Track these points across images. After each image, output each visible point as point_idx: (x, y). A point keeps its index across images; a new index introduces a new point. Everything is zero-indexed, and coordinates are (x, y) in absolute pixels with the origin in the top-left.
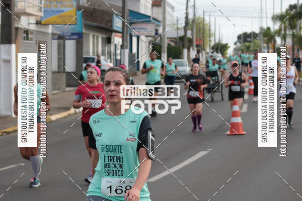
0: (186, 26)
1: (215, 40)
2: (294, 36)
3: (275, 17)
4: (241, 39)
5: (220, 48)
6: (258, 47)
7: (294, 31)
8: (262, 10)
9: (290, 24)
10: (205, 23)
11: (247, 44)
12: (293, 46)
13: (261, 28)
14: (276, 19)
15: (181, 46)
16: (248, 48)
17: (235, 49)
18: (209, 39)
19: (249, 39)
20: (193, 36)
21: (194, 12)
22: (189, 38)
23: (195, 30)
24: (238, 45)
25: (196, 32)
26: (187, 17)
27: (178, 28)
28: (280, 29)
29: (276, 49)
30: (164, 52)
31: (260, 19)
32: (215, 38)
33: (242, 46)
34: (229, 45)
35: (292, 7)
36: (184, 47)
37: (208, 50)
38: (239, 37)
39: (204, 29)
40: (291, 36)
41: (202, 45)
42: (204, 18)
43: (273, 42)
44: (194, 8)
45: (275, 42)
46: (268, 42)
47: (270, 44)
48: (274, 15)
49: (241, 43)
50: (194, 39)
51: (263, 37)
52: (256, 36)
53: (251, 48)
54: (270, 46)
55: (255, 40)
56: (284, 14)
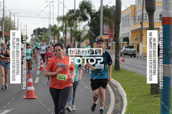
2: (71, 31)
3: (59, 18)
4: (36, 32)
6: (47, 38)
7: (72, 28)
8: (50, 13)
9: (69, 23)
10: (11, 21)
11: (40, 36)
12: (71, 38)
13: (50, 25)
14: (60, 20)
16: (41, 38)
17: (32, 39)
19: (41, 33)
20: (2, 30)
21: (3, 13)
22: (0, 31)
23: (4, 25)
24: (34, 36)
25: (5, 27)
28: (63, 26)
29: (60, 40)
31: (49, 19)
33: (36, 37)
35: (71, 12)
38: (35, 31)
39: (10, 25)
40: (70, 31)
42: (10, 17)
43: (57, 35)
44: (4, 10)
45: (59, 35)
46: (54, 35)
47: (56, 36)
48: (58, 17)
49: (36, 35)
50: (4, 32)
51: (51, 31)
52: (46, 31)
53: (43, 39)
54: (56, 38)
55: (45, 33)
56: (66, 16)
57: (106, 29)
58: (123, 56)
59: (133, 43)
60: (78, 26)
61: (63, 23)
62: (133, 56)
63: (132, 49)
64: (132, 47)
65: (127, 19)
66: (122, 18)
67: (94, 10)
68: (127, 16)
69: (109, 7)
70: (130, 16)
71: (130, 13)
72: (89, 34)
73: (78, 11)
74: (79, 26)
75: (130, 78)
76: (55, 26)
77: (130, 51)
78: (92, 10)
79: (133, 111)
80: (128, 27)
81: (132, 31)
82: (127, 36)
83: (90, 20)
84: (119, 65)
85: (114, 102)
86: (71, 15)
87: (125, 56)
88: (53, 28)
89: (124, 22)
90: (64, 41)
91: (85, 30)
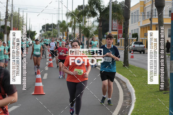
0: (6, 18)
1: (27, 29)
4: (45, 28)
5: (30, 34)
6: (56, 34)
7: (81, 24)
10: (20, 16)
11: (49, 32)
13: (59, 21)
14: (69, 15)
15: (3, 32)
16: (49, 34)
17: (40, 35)
19: (50, 29)
20: (11, 26)
21: (12, 9)
22: (9, 27)
23: (12, 21)
24: (43, 32)
25: (13, 23)
26: (7, 12)
29: (68, 36)
31: (58, 14)
32: (27, 27)
33: (45, 33)
34: (36, 32)
35: (80, 7)
36: (4, 33)
38: (43, 27)
39: (19, 21)
40: (79, 27)
42: (19, 13)
43: (66, 31)
44: (12, 6)
45: (68, 31)
46: (62, 31)
47: (64, 32)
48: (67, 13)
49: (44, 31)
50: (12, 28)
51: (60, 27)
52: (55, 26)
53: (52, 35)
54: (64, 34)
55: (54, 29)
56: (75, 12)
57: (115, 25)
58: (132, 52)
59: (143, 40)
60: (86, 22)
61: (72, 19)
62: (142, 52)
63: (141, 46)
64: (141, 43)
65: (136, 15)
66: (131, 14)
67: (103, 6)
68: (136, 12)
69: (118, 3)
70: (139, 12)
71: (139, 9)
72: (98, 30)
73: (87, 7)
74: (88, 22)
75: (139, 75)
76: (64, 22)
77: (139, 47)
78: (101, 6)
79: (141, 108)
80: (137, 23)
81: (141, 27)
82: (136, 32)
83: (98, 16)
84: (128, 62)
85: (123, 99)
86: (80, 11)
87: (134, 52)
88: (62, 24)
89: (134, 18)
90: (73, 37)
91: (93, 26)
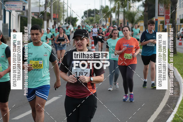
0: (46, 4)
1: (67, 15)
4: (86, 14)
5: (71, 20)
7: (125, 9)
9: (122, 4)
10: (60, 2)
11: (91, 18)
12: (124, 20)
13: (102, 7)
15: (42, 19)
16: (92, 21)
17: (82, 22)
18: (63, 14)
19: (92, 15)
20: (51, 12)
22: (49, 13)
24: (85, 18)
25: (54, 9)
27: (40, 6)
28: (115, 8)
29: (112, 22)
30: (29, 23)
32: (67, 13)
33: (87, 19)
36: (44, 19)
37: (62, 22)
38: (85, 13)
39: (59, 7)
40: (123, 13)
41: (58, 18)
43: (110, 17)
45: (111, 16)
46: (105, 17)
47: (108, 18)
49: (86, 17)
50: (52, 14)
51: (103, 13)
52: (97, 12)
53: (94, 21)
54: (108, 20)
55: (97, 15)
57: (161, 9)
58: (180, 39)
60: (131, 7)
61: (116, 3)
72: (143, 16)
74: (132, 7)
76: (107, 7)
83: (144, 1)
87: (182, 39)
88: (105, 9)
90: (117, 23)
